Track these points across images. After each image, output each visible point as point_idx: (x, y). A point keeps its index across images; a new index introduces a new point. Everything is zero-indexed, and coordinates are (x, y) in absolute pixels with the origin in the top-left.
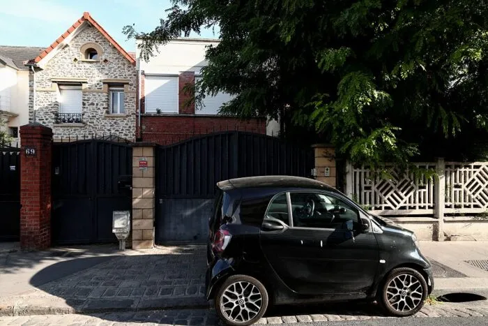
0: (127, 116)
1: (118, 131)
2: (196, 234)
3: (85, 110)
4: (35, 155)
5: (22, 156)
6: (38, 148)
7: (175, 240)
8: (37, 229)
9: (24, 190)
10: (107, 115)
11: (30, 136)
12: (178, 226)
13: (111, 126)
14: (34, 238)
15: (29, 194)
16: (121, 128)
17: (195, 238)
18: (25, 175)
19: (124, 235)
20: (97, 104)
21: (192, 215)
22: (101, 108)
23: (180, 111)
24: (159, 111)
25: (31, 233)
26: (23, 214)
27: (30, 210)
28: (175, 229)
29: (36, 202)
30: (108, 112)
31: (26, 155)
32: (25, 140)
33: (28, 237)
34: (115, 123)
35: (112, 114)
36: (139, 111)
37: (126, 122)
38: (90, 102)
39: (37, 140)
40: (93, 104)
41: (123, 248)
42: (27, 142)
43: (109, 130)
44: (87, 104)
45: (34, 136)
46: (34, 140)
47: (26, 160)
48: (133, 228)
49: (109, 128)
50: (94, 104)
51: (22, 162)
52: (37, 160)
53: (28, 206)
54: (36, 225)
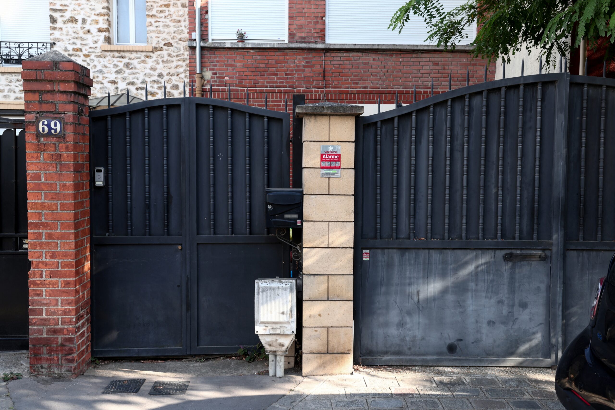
0: (155, 49)
1: (133, 83)
2: (452, 341)
3: (57, 34)
4: (61, 136)
5: (30, 139)
6: (69, 117)
7: (399, 353)
8: (70, 323)
9: (37, 226)
10: (108, 47)
11: (49, 87)
12: (408, 319)
13: (118, 72)
14: (62, 345)
15: (50, 236)
16: (141, 77)
17: (452, 349)
18: (38, 187)
19: (282, 340)
20: (84, 21)
21: (444, 292)
22: (94, 29)
23: (291, 35)
24: (241, 38)
25: (55, 332)
26: (35, 284)
27: (52, 275)
28: (401, 325)
29: (66, 255)
30: (108, 40)
31: (38, 135)
32: (36, 97)
33: (47, 342)
34: (127, 65)
35: (116, 46)
36: (196, 35)
37: (150, 62)
38: (68, 15)
39: (64, 97)
40: (73, 20)
41: (280, 372)
42: (41, 102)
43: (113, 82)
44: (60, 21)
45: (57, 87)
46: (59, 97)
47: (41, 148)
48: (305, 323)
49: (112, 77)
50: (76, 21)
51: (28, 151)
52: (67, 148)
53: (46, 264)
54: (65, 313)
